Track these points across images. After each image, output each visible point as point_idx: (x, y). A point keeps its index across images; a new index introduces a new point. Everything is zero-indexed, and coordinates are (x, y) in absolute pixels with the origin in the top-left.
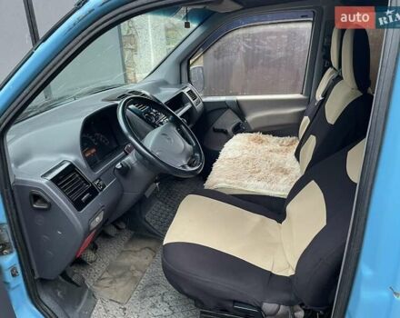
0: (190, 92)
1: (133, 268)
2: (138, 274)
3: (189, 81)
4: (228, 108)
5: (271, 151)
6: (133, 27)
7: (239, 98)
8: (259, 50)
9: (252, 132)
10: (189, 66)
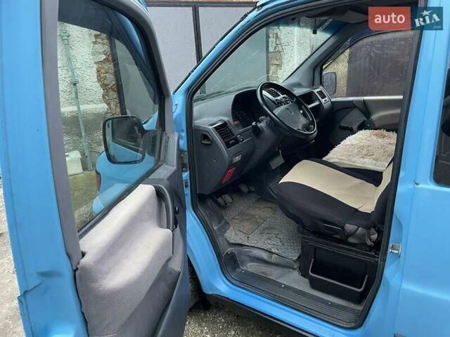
0: (320, 93)
1: (257, 217)
2: (261, 221)
3: (321, 84)
4: (355, 107)
5: (390, 144)
6: (281, 44)
7: (366, 98)
8: (387, 54)
9: (376, 130)
10: (322, 70)
